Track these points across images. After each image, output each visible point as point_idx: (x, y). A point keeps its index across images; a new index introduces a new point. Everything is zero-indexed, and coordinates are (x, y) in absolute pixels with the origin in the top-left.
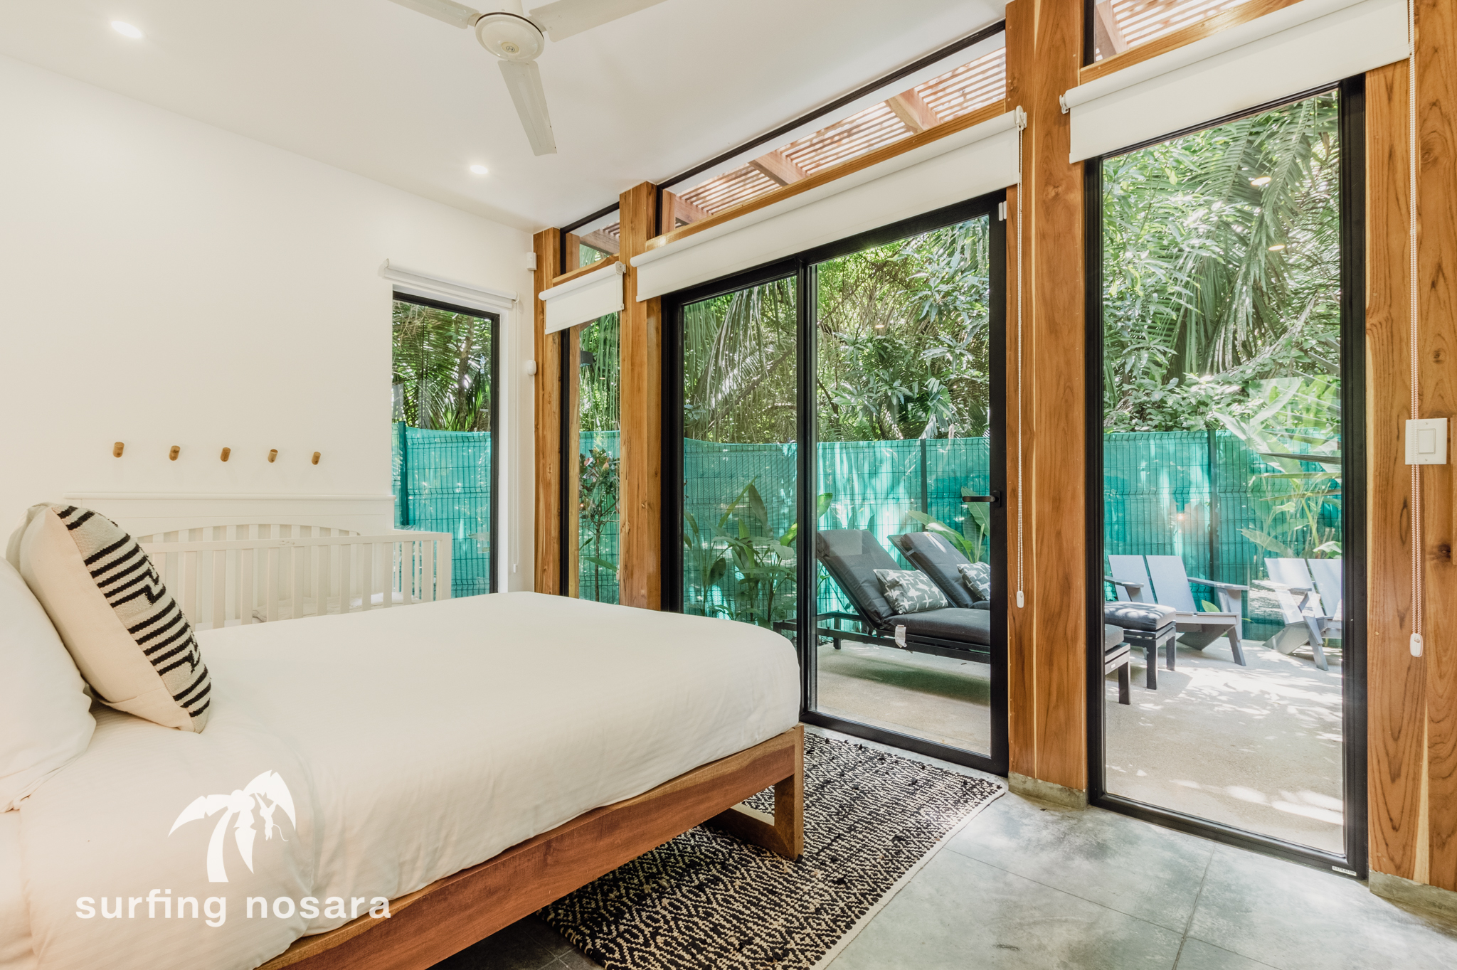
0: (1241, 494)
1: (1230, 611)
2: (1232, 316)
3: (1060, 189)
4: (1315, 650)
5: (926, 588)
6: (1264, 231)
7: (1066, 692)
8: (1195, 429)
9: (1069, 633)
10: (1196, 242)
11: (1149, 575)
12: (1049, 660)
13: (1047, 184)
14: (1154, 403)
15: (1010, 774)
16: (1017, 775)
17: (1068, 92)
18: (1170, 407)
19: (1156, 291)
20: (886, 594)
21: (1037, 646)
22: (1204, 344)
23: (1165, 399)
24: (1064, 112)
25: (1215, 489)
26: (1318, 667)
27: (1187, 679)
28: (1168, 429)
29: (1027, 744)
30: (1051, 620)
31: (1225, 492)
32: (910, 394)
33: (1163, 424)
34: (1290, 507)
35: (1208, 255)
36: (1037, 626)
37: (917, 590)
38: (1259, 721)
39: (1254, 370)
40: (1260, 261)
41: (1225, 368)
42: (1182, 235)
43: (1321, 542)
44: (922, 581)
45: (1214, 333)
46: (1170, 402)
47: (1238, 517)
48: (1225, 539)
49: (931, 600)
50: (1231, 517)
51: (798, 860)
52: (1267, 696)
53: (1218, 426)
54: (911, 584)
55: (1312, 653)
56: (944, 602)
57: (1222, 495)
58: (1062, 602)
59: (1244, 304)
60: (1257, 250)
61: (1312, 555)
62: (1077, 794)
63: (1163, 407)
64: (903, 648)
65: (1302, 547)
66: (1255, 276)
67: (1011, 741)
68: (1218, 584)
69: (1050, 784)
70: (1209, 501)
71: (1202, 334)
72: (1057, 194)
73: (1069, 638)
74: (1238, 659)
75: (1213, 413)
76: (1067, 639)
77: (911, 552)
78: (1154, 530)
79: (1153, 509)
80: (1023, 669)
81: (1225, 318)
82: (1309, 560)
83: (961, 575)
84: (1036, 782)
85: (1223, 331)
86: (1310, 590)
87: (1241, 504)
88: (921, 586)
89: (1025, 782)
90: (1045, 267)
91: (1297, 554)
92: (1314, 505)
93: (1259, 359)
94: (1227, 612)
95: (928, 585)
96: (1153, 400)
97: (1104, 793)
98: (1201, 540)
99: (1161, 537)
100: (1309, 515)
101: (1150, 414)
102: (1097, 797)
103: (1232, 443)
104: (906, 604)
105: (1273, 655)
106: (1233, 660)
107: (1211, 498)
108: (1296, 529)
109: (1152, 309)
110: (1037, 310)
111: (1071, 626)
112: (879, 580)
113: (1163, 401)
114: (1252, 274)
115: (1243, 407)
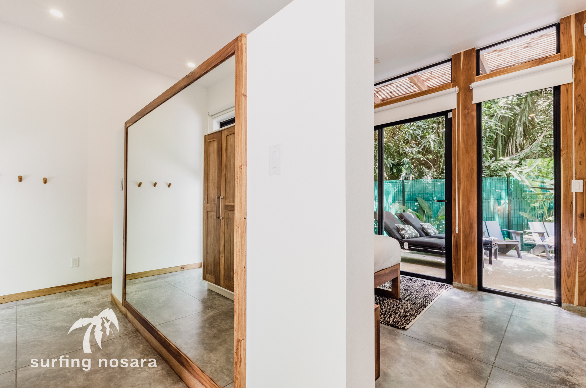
0: (519, 200)
1: (516, 240)
2: (515, 134)
3: (469, 111)
4: (547, 254)
5: (413, 231)
6: (527, 104)
7: (471, 258)
8: (503, 177)
9: (472, 240)
10: (503, 111)
11: (487, 228)
12: (466, 248)
13: (465, 109)
14: (486, 167)
15: (453, 282)
16: (455, 282)
17: (472, 83)
18: (493, 168)
19: (489, 128)
20: (400, 232)
21: (462, 244)
22: (504, 144)
23: (490, 165)
24: (471, 88)
25: (510, 198)
26: (548, 259)
27: (502, 262)
28: (491, 176)
29: (459, 274)
30: (466, 237)
31: (514, 199)
32: (394, 163)
33: (490, 174)
34: (537, 205)
35: (508, 116)
36: (462, 238)
37: (410, 231)
38: (528, 273)
39: (524, 155)
40: (525, 114)
41: (512, 154)
42: (498, 109)
43: (548, 217)
44: (411, 228)
45: (508, 140)
46: (492, 166)
47: (518, 208)
48: (513, 216)
49: (415, 234)
50: (516, 208)
51: (400, 300)
52: (530, 267)
53: (511, 175)
54: (408, 229)
55: (546, 255)
56: (419, 235)
57: (512, 200)
58: (470, 231)
59: (520, 130)
60: (525, 110)
61: (545, 221)
62: (475, 287)
63: (490, 168)
64: (407, 250)
65: (542, 218)
66: (524, 120)
67: (454, 272)
68: (512, 231)
69: (466, 285)
70: (507, 202)
71: (504, 140)
72: (468, 112)
73: (472, 242)
74: (519, 256)
75: (509, 171)
76: (471, 242)
77: (403, 219)
78: (487, 213)
79: (487, 205)
80: (457, 251)
81: (512, 135)
82: (544, 223)
83: (422, 227)
84: (461, 284)
85: (512, 139)
86: (545, 233)
87: (519, 203)
88: (411, 230)
89: (458, 284)
90: (464, 133)
91: (540, 221)
92: (546, 204)
93: (526, 151)
94: (516, 241)
95: (413, 230)
96: (486, 165)
97: (483, 287)
98: (505, 216)
99: (490, 215)
100: (545, 208)
101: (485, 170)
102: (481, 288)
103: (516, 182)
104: (407, 235)
105: (531, 255)
106: (517, 256)
107: (508, 201)
108: (539, 212)
109: (488, 134)
110: (462, 146)
111: (473, 238)
112: (397, 228)
113: (489, 166)
114: (523, 119)
115: (520, 169)
